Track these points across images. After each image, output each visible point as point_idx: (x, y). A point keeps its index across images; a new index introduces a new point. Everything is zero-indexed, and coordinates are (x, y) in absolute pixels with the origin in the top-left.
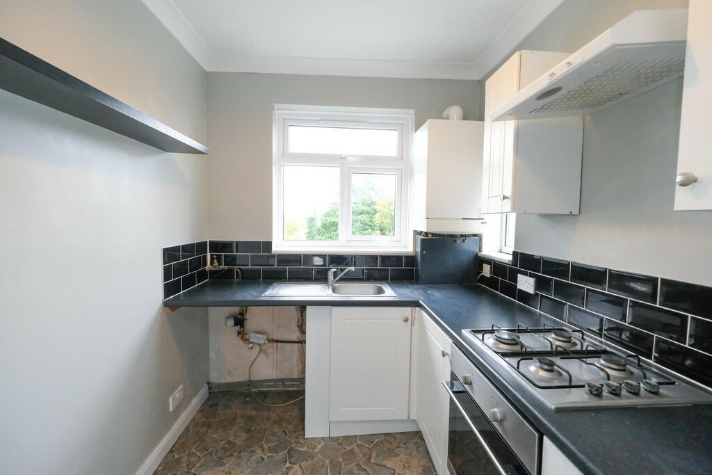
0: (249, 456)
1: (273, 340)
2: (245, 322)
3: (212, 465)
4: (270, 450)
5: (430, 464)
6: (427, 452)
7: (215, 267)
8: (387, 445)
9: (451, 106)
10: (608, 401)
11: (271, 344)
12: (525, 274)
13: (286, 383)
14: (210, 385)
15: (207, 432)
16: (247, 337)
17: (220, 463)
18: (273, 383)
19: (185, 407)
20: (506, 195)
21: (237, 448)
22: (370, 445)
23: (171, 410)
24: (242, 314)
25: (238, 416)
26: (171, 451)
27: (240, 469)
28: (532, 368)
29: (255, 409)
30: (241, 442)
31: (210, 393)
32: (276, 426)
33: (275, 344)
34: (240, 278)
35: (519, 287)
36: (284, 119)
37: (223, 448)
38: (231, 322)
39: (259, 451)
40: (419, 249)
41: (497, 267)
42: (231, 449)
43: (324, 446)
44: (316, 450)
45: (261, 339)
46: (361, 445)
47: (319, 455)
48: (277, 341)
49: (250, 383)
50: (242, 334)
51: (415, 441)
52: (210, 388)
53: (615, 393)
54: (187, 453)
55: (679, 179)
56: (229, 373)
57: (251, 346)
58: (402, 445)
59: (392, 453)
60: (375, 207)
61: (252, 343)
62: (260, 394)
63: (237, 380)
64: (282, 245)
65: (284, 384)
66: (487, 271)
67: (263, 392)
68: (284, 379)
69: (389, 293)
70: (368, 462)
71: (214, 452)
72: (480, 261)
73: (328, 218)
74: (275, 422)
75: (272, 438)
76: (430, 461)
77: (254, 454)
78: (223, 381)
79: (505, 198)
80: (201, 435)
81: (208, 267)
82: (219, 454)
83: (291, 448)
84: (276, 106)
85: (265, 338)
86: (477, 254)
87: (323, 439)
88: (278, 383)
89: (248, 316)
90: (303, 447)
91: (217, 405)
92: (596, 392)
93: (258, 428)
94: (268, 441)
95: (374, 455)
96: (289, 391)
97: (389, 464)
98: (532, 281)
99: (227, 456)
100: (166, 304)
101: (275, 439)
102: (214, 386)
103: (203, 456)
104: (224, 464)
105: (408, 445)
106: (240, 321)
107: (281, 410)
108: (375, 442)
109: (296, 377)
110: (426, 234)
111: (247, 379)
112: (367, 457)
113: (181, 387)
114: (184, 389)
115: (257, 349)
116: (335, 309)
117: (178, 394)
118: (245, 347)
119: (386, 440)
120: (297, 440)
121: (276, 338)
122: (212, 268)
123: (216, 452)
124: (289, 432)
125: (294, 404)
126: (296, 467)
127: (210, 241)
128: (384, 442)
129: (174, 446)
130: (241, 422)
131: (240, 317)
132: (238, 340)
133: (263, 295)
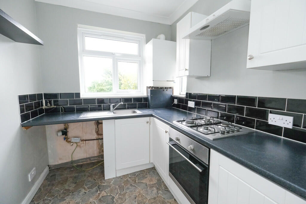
0: (78, 193)
1: (83, 140)
2: (68, 133)
3: (58, 202)
4: (88, 188)
5: (160, 178)
6: (158, 174)
7: (48, 106)
8: (142, 175)
9: (160, 34)
10: (226, 135)
11: (82, 142)
12: (191, 101)
13: (91, 159)
14: (50, 166)
15: (52, 188)
16: (69, 140)
17: (63, 199)
18: (85, 160)
19: (38, 179)
20: (187, 69)
21: (71, 191)
22: (134, 176)
23: (30, 180)
24: (66, 129)
25: (68, 177)
26: (32, 201)
27: (75, 200)
28: (201, 129)
29: (77, 173)
30: (72, 188)
31: (50, 170)
32: (89, 178)
33: (84, 142)
34: (64, 112)
35: (189, 106)
36: (82, 33)
37: (63, 193)
38: (60, 134)
39: (83, 191)
40: (149, 94)
41: (180, 100)
42: (67, 192)
43: (115, 181)
44: (111, 183)
45: (78, 140)
46: (131, 177)
47: (113, 185)
48: (86, 140)
49: (72, 162)
50: (66, 139)
51: (152, 171)
52: (49, 168)
53: (228, 132)
54: (42, 200)
55: (248, 58)
56: (60, 159)
57: (72, 144)
58: (147, 173)
59: (144, 177)
60: (121, 82)
61: (72, 142)
62: (78, 166)
63: (66, 161)
64: (85, 94)
65: (90, 159)
66: (176, 101)
67: (79, 165)
68: (90, 157)
69: (139, 112)
70: (135, 183)
71: (58, 196)
72: (173, 98)
73: (99, 87)
74: (89, 176)
75: (88, 183)
76: (160, 176)
77: (80, 192)
78: (57, 163)
79: (186, 70)
80: (48, 190)
81: (44, 107)
82: (61, 196)
83: (99, 185)
84: (79, 25)
85: (80, 139)
86: (172, 96)
87: (113, 178)
88: (87, 160)
89: (69, 130)
90: (104, 183)
91: (55, 175)
92: (223, 133)
93: (80, 180)
94: (86, 185)
95: (137, 180)
96: (93, 162)
97: (144, 181)
98: (193, 103)
99: (66, 196)
100: (22, 126)
101: (90, 183)
102: (52, 167)
103: (52, 199)
104: (65, 200)
105: (150, 173)
106: (65, 133)
107: (91, 171)
108: (137, 175)
109: (96, 155)
110: (152, 87)
111: (70, 160)
112: (134, 181)
113: (34, 168)
114: (36, 169)
115: (75, 145)
116: (116, 121)
117: (33, 172)
118: (68, 145)
119: (141, 173)
120: (101, 181)
121: (84, 139)
122: (46, 107)
123: (60, 196)
124: (96, 179)
125: (96, 167)
126: (103, 192)
127: (44, 94)
128: (140, 174)
129: (33, 199)
130: (70, 180)
131: (64, 130)
132: (64, 142)
133: (80, 117)
